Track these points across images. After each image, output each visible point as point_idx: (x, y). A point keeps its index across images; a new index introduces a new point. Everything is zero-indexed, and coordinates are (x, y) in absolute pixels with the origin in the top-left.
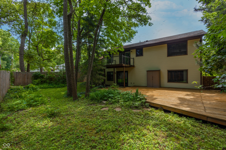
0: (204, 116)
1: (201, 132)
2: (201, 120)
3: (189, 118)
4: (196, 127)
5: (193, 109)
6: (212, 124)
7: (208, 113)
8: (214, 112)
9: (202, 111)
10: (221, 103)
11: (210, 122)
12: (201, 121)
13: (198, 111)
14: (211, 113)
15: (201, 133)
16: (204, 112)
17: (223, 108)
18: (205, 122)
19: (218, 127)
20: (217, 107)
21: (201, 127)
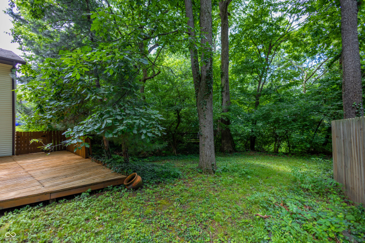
0: (45, 193)
1: (52, 219)
2: (40, 202)
3: (19, 209)
4: (38, 217)
5: (22, 191)
6: (57, 200)
7: (49, 187)
8: (55, 183)
9: (38, 187)
10: (55, 168)
11: (53, 200)
12: (41, 205)
13: (32, 191)
14: (53, 186)
15: (52, 221)
16: (43, 187)
17: (62, 174)
18: (46, 203)
19: (65, 201)
20: (55, 175)
21: (46, 213)
